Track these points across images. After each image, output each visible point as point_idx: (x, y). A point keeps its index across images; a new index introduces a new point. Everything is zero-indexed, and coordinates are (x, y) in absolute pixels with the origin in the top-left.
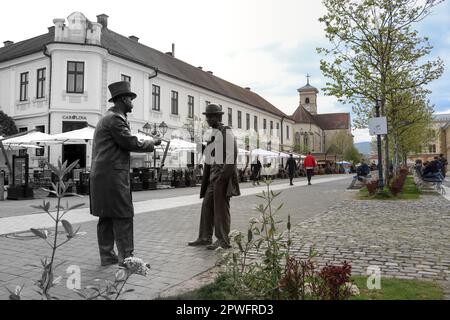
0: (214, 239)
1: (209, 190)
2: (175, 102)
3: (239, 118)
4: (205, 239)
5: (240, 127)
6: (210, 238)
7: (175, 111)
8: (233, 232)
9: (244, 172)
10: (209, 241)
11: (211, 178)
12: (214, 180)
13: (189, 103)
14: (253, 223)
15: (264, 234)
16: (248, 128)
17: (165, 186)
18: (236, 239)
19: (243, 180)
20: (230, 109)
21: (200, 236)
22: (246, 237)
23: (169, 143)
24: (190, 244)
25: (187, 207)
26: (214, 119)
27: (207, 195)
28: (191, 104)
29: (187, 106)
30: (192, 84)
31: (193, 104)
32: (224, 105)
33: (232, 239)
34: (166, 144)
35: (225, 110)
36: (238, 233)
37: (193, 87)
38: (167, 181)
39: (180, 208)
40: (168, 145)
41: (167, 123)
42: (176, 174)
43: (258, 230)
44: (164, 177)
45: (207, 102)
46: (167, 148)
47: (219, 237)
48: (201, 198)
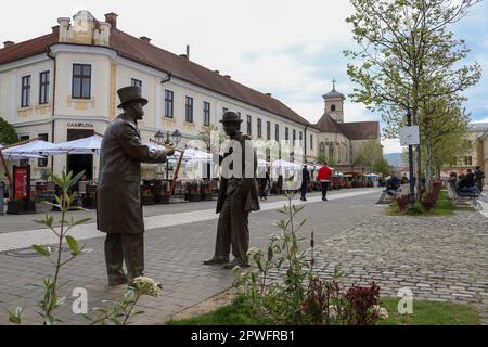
0: (232, 257)
1: (226, 204)
2: (189, 108)
3: (259, 126)
4: (221, 257)
5: (260, 136)
6: (227, 256)
7: (189, 118)
8: (252, 250)
10: (226, 260)
11: (228, 191)
12: (232, 193)
13: (205, 110)
14: (274, 240)
15: (285, 252)
16: (269, 138)
17: (178, 200)
18: (255, 258)
20: (249, 117)
21: (217, 254)
22: (266, 255)
23: (183, 153)
24: (206, 263)
25: (202, 222)
26: (232, 127)
27: (223, 210)
28: (207, 111)
29: (202, 113)
30: (208, 89)
32: (243, 111)
33: (251, 257)
34: (179, 154)
35: (243, 117)
36: (257, 250)
37: (209, 93)
38: (180, 194)
39: (195, 223)
40: (182, 156)
41: (181, 131)
42: (191, 186)
43: (278, 248)
44: (177, 189)
45: (224, 109)
46: (181, 159)
47: (237, 254)
48: (217, 212)
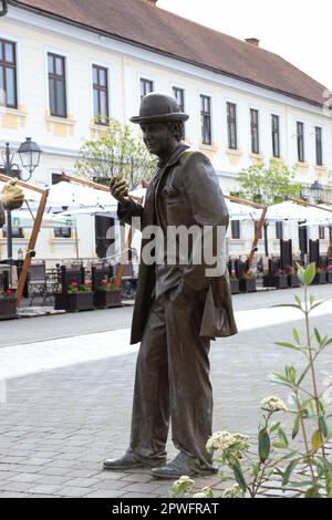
0: (172, 451)
1: (154, 322)
2: (58, 82)
3: (232, 120)
4: (148, 452)
5: (233, 144)
6: (161, 448)
7: (59, 108)
8: (219, 437)
9: (247, 265)
10: (159, 458)
11: (159, 290)
12: (167, 294)
13: (97, 87)
14: (272, 411)
15: (298, 446)
16: (255, 149)
17: (39, 310)
18: (227, 456)
19: (244, 287)
20: (206, 99)
21: (135, 444)
22: (255, 448)
23: (46, 194)
24: (109, 467)
25: (96, 363)
26: (163, 133)
27: (148, 335)
28: (102, 88)
29: (90, 94)
30: (102, 33)
31: (106, 89)
32: (190, 89)
33: (217, 455)
34: (38, 197)
36: (231, 438)
37: (105, 42)
38: (43, 293)
39: (81, 366)
40: (44, 201)
41: (38, 140)
42: (68, 275)
43: (281, 433)
44: (35, 284)
45: (145, 82)
46: (41, 210)
47: (183, 444)
48: (133, 341)
